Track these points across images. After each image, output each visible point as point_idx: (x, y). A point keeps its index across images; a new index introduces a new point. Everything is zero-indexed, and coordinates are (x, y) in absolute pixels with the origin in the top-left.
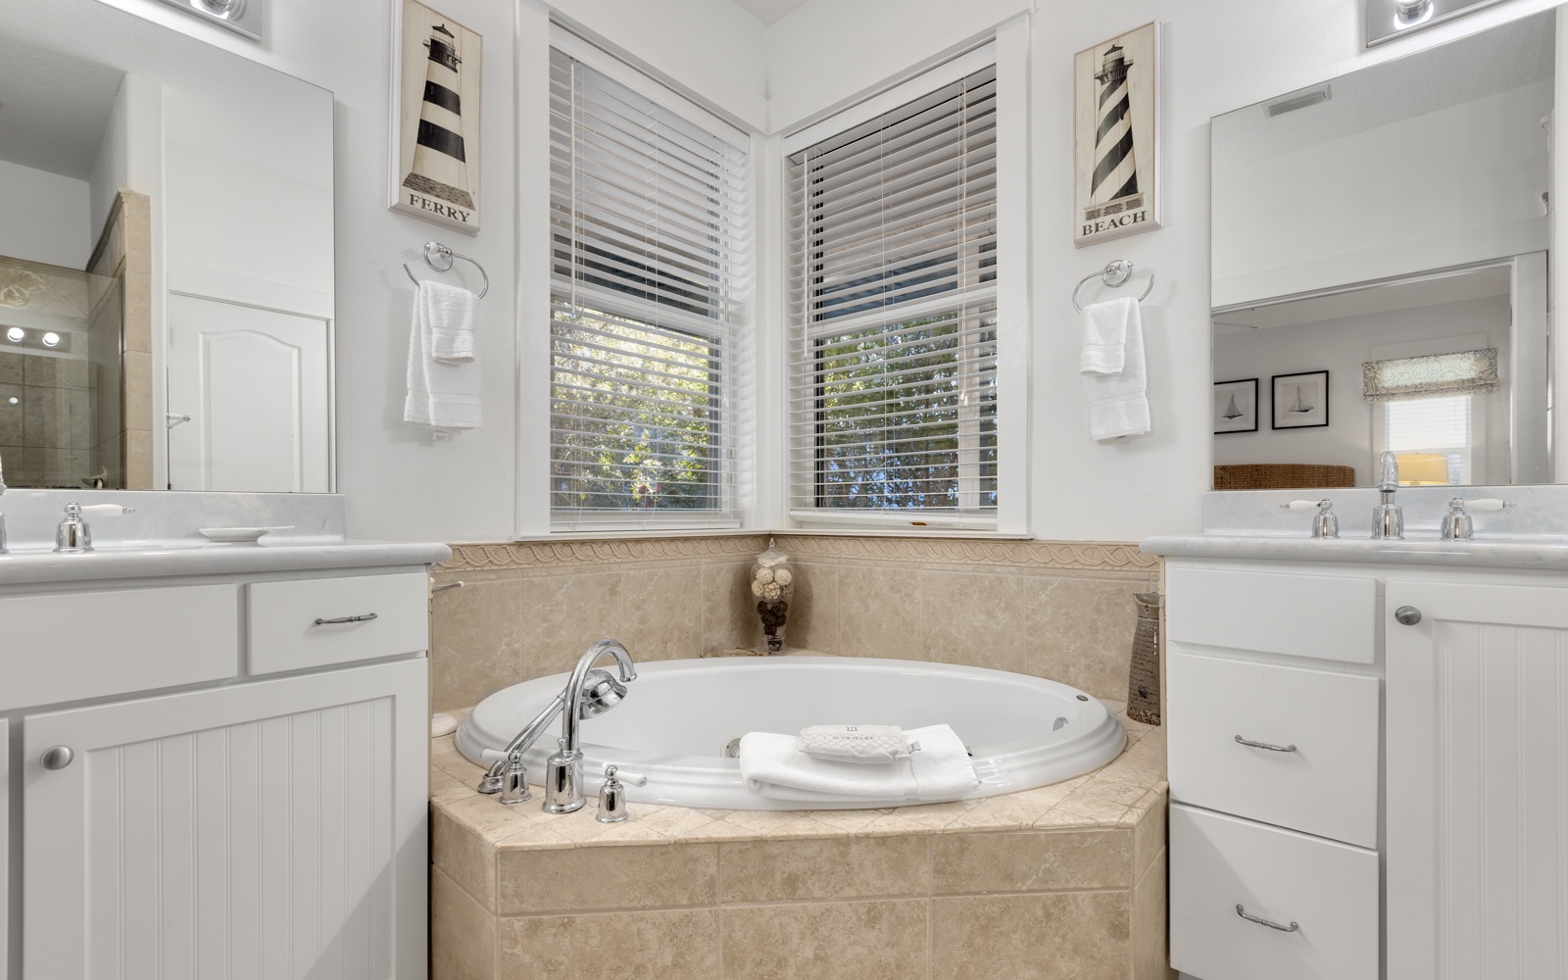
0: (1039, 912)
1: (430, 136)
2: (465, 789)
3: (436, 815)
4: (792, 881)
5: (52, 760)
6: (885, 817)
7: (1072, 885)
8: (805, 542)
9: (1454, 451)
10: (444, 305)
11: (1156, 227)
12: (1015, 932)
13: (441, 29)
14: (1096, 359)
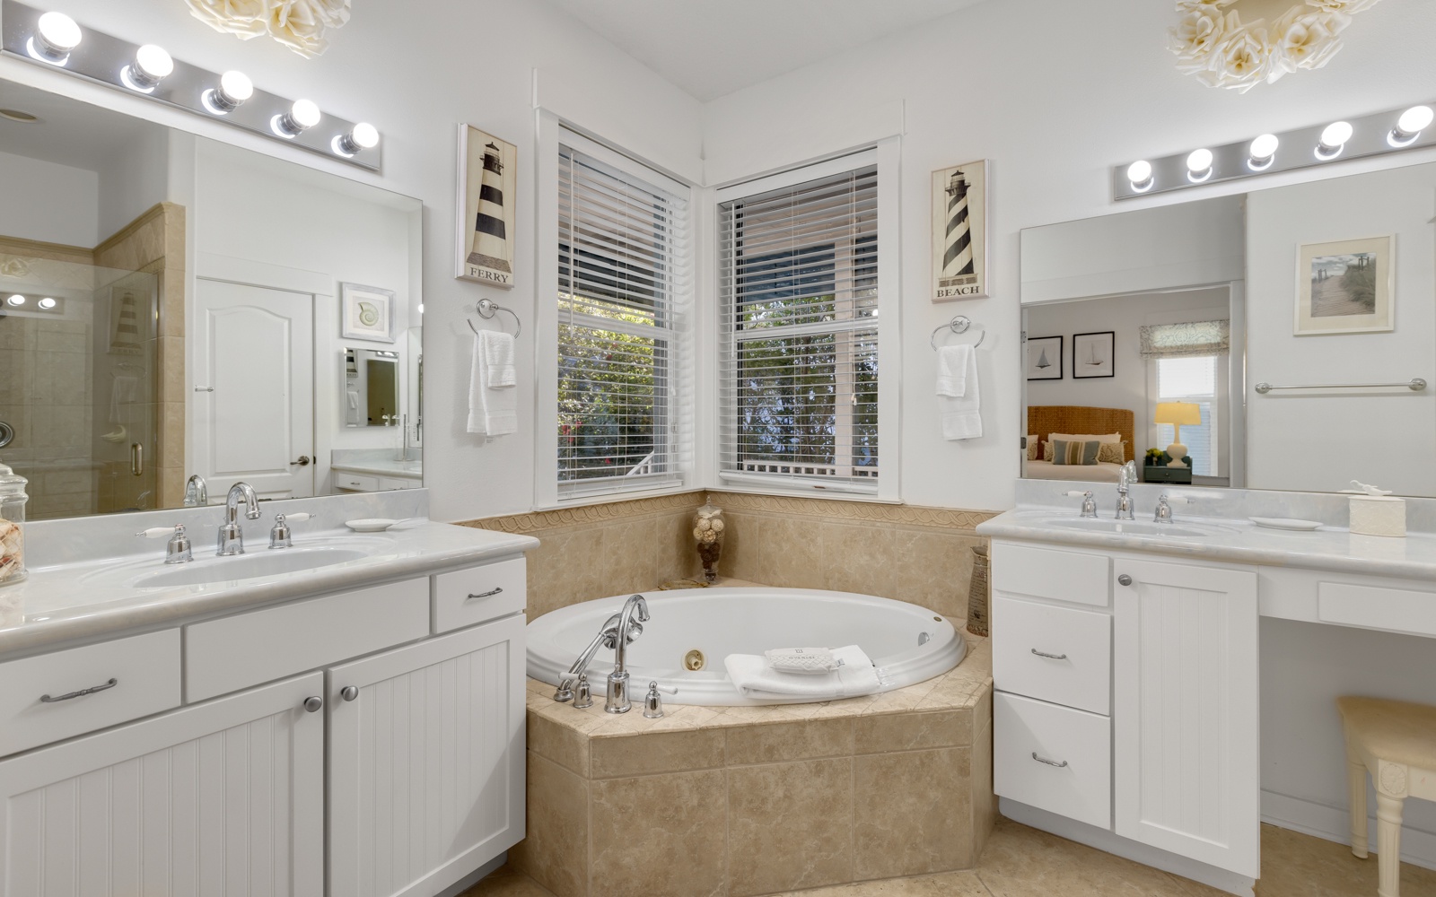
0: (918, 762)
1: (486, 224)
2: (543, 699)
3: (532, 717)
4: (770, 750)
5: (345, 694)
6: (824, 708)
7: (937, 744)
8: (732, 498)
9: (1206, 400)
10: (496, 348)
11: (985, 297)
12: (903, 775)
13: (491, 146)
14: (946, 386)
